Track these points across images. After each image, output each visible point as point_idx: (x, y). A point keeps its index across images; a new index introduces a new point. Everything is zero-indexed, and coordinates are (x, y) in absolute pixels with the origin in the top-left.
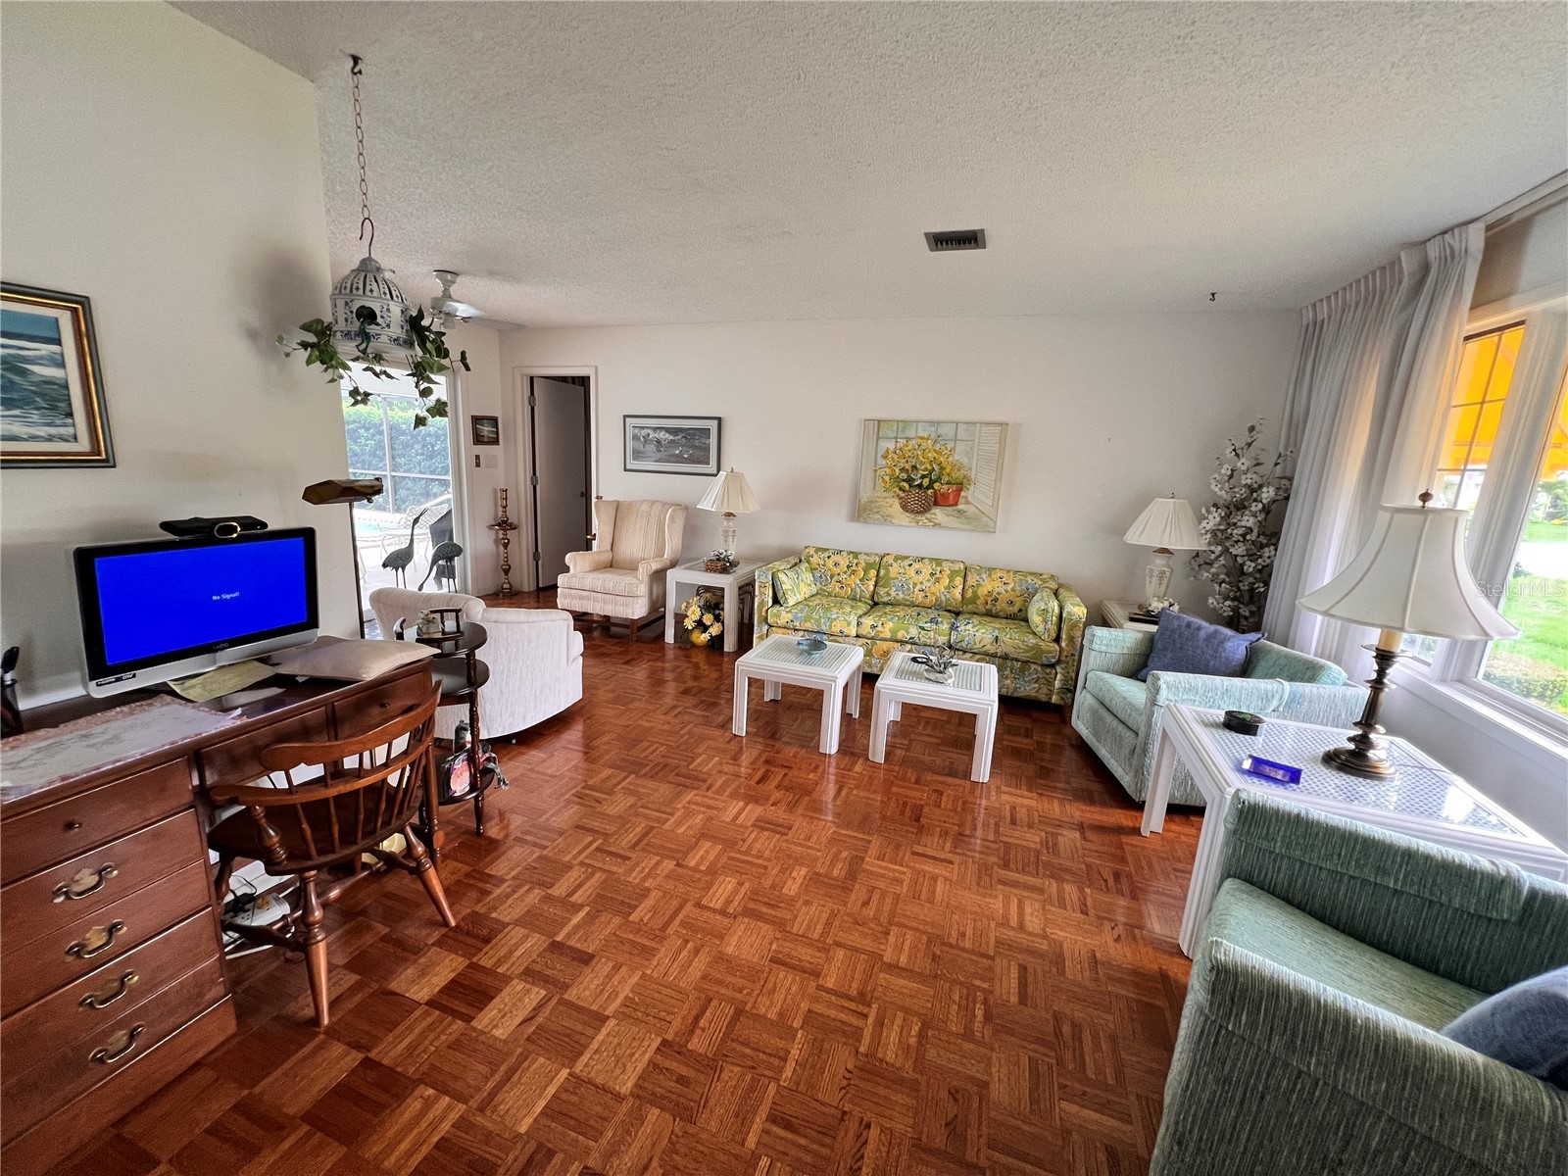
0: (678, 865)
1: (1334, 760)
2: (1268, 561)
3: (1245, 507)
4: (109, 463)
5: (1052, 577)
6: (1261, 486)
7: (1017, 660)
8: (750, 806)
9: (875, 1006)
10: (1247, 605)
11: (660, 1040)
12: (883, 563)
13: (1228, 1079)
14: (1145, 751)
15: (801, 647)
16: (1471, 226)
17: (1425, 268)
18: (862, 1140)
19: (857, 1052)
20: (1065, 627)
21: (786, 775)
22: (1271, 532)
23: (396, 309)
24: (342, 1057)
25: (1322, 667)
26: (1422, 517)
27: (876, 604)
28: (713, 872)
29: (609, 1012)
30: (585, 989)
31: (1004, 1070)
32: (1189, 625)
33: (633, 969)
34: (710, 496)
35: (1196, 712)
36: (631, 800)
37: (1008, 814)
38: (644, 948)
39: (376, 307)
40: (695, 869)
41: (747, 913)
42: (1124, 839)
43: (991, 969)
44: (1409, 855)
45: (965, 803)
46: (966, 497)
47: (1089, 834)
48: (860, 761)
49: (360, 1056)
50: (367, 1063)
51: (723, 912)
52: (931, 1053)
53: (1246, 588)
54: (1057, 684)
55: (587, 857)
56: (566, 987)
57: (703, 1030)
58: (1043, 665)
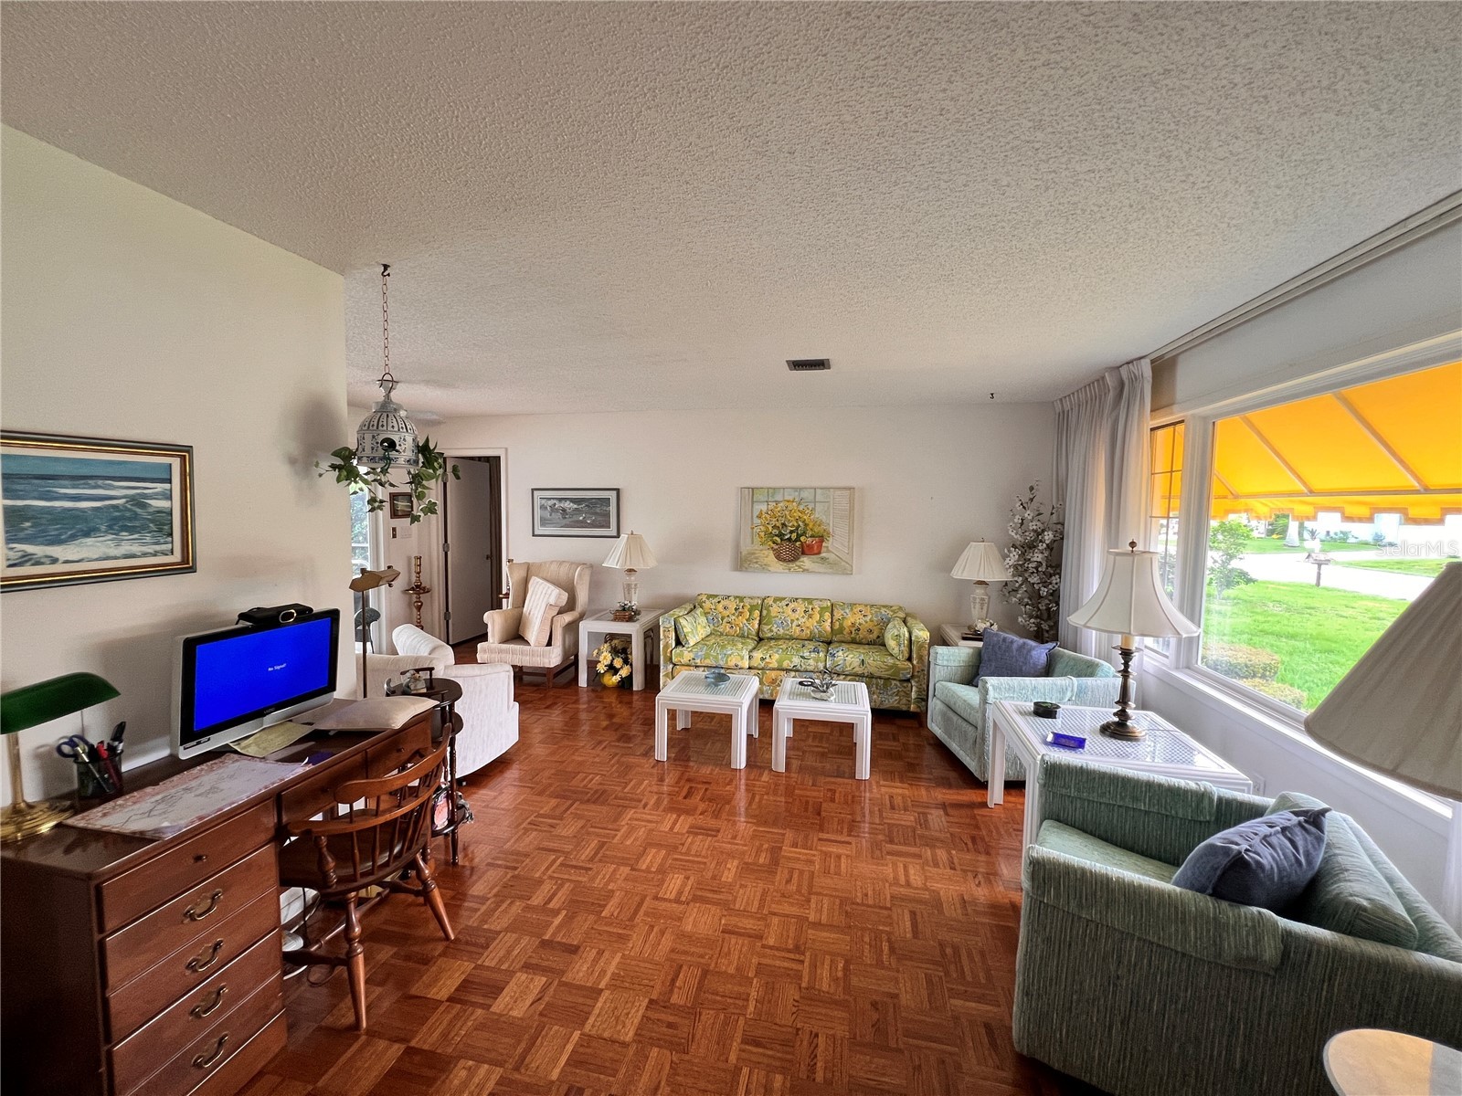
0: (632, 869)
1: (1107, 730)
2: (1056, 586)
3: (1035, 547)
4: (192, 569)
5: (900, 608)
6: (1043, 531)
7: (880, 678)
8: (682, 817)
9: (808, 954)
10: (1045, 621)
11: (647, 1000)
12: (765, 605)
13: (1049, 939)
14: (983, 740)
15: (709, 680)
16: (1142, 360)
17: (1122, 384)
18: (814, 1045)
19: (800, 988)
20: (914, 648)
21: (706, 790)
22: (1055, 565)
23: (409, 439)
24: (387, 1049)
25: (1097, 665)
26: (1131, 558)
27: (761, 639)
28: (662, 871)
29: (602, 986)
30: (580, 971)
31: (908, 984)
32: (1004, 640)
33: (614, 952)
34: (614, 556)
35: (1015, 706)
36: (581, 823)
37: (888, 802)
38: (620, 936)
39: (396, 438)
40: (648, 871)
41: (696, 899)
42: (976, 812)
43: (890, 917)
44: (1150, 786)
45: (853, 797)
46: (827, 547)
47: (950, 811)
48: (766, 772)
49: (403, 1047)
50: (410, 1051)
51: (677, 901)
52: (854, 981)
53: (1044, 608)
54: (913, 695)
55: (554, 872)
56: (563, 972)
57: (680, 988)
58: (900, 681)
